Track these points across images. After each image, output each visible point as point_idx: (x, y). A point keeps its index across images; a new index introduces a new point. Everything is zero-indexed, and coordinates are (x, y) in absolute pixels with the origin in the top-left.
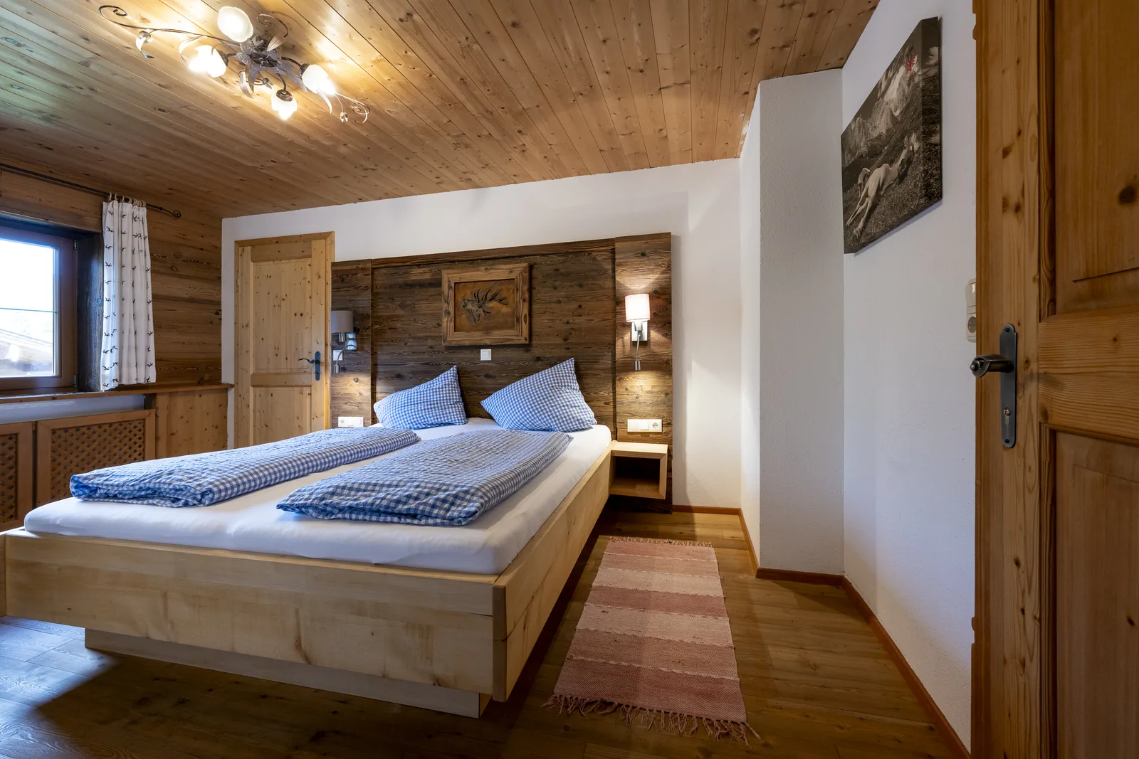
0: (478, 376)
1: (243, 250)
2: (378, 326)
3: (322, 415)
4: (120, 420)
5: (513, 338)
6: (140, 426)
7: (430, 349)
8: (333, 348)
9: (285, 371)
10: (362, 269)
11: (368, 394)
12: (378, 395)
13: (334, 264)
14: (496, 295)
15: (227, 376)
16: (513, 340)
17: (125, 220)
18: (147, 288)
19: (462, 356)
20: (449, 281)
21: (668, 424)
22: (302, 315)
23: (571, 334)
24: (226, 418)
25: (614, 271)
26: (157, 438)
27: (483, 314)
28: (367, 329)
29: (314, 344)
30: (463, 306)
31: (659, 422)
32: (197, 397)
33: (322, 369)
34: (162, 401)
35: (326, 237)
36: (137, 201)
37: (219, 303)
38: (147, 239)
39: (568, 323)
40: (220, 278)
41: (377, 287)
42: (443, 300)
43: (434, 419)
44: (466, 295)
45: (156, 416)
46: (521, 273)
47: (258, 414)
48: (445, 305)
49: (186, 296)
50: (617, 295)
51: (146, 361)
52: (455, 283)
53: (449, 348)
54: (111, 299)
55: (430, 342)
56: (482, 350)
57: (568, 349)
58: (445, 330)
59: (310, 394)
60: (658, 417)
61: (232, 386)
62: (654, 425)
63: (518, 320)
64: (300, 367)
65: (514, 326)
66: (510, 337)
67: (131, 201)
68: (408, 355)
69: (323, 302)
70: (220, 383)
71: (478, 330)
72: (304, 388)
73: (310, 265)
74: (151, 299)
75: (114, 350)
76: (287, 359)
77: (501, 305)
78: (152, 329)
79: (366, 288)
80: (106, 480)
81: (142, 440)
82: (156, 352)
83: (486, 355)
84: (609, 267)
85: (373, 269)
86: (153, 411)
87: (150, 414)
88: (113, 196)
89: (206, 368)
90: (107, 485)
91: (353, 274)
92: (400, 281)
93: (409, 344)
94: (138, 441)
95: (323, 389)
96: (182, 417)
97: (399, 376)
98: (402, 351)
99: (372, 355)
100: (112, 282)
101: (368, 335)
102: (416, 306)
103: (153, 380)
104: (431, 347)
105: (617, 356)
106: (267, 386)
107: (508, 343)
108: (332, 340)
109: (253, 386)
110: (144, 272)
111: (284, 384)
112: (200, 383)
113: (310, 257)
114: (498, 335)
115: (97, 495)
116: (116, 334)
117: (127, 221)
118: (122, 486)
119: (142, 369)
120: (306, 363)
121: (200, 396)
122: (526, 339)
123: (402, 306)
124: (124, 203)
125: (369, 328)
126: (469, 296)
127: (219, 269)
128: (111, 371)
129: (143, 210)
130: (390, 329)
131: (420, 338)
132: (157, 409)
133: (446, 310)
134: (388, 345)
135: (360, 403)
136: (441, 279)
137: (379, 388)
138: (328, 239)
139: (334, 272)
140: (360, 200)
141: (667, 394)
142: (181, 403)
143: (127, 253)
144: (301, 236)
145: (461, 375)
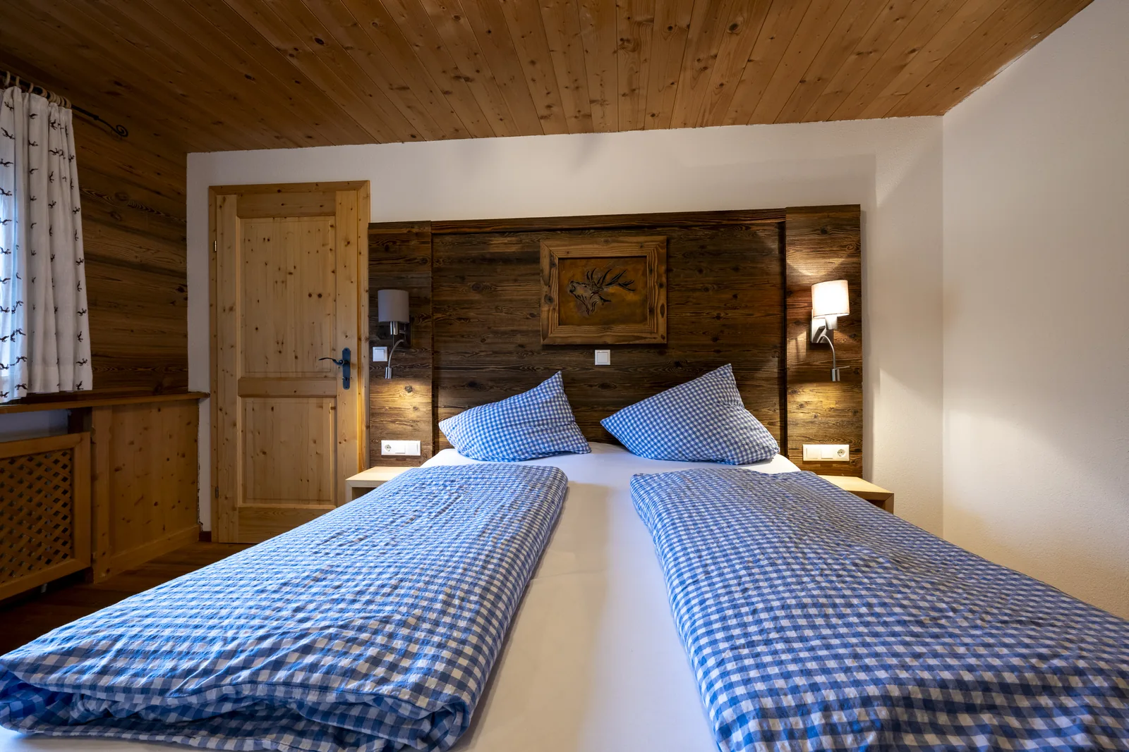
0: (591, 386)
1: (224, 200)
2: (439, 315)
3: (355, 438)
4: (31, 452)
5: (644, 335)
6: (65, 460)
7: (520, 349)
8: (372, 344)
9: (294, 375)
10: (417, 234)
11: (426, 410)
12: (441, 411)
13: (372, 226)
14: (618, 277)
15: (198, 380)
16: (645, 338)
17: (36, 123)
18: (76, 238)
19: (567, 359)
20: (551, 256)
21: (857, 450)
22: (320, 296)
23: (722, 332)
24: (196, 441)
25: (783, 251)
26: (94, 478)
27: (599, 302)
28: (426, 318)
29: (341, 338)
30: (571, 291)
31: (846, 447)
32: (154, 411)
33: (354, 373)
34: (100, 419)
35: (359, 187)
36: (54, 96)
37: (183, 275)
38: (74, 162)
39: (718, 317)
40: (184, 239)
41: (438, 261)
42: (542, 282)
43: (549, 446)
44: (573, 276)
45: (92, 443)
46: (656, 248)
47: (249, 436)
48: (546, 289)
49: (135, 260)
50: (788, 283)
51: (75, 358)
52: (559, 259)
53: (547, 347)
54: (12, 251)
55: (520, 339)
56: (596, 351)
57: (718, 351)
58: (545, 323)
59: (334, 408)
60: (844, 442)
61: (206, 395)
62: (841, 452)
63: (652, 311)
64: (317, 370)
65: (646, 319)
66: (639, 334)
67: (45, 92)
68: (487, 356)
69: (354, 279)
70: (186, 392)
71: (593, 324)
72: (326, 400)
73: (332, 226)
74: (82, 258)
75: (19, 338)
76: (296, 357)
77: (627, 292)
78: (84, 305)
79: (424, 261)
80: (104, 671)
81: (68, 482)
82: (92, 343)
83: (602, 357)
84: (774, 245)
85: (433, 234)
86: (87, 435)
87: (81, 440)
88: (13, 79)
89: (166, 370)
90: (110, 689)
91: (403, 241)
92: (475, 253)
93: (488, 341)
94: (62, 484)
95: (355, 400)
96: (132, 443)
97: (473, 385)
98: (477, 350)
99: (433, 354)
100: (13, 223)
101: (426, 327)
102: (499, 288)
103: (88, 385)
104: (521, 346)
105: (789, 362)
106: (267, 396)
107: (637, 342)
108: (370, 332)
109: (241, 396)
110: (68, 212)
111: (293, 393)
112: (158, 391)
113: (334, 214)
114: (620, 332)
115: (75, 715)
116: (21, 310)
117: (38, 126)
118: (163, 692)
119: (68, 369)
120: (328, 364)
121: (159, 410)
122: (663, 338)
123: (477, 288)
124: (33, 95)
125: (428, 317)
126: (579, 277)
127: (184, 226)
128: (12, 372)
129: (67, 112)
130: (460, 319)
131: (504, 333)
132: (93, 431)
133: (546, 295)
134: (456, 342)
135: (414, 421)
136: (539, 252)
137: (442, 400)
138: (362, 193)
139: (371, 238)
140: (414, 137)
141: (855, 412)
142: (130, 421)
143: (40, 180)
144: (317, 184)
145: (568, 384)
